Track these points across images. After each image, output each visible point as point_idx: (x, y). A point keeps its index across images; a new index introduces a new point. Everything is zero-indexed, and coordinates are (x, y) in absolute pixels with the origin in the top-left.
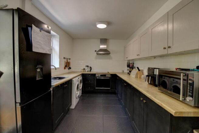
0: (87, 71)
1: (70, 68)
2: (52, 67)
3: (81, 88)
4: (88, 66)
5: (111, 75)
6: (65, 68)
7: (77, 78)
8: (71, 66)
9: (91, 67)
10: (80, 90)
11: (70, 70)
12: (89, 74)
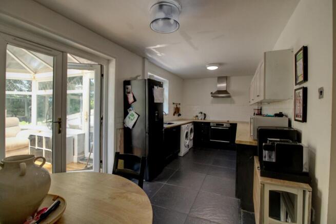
0: (200, 119)
1: (180, 115)
2: (164, 113)
3: (192, 138)
4: (202, 113)
5: (231, 124)
6: (174, 115)
7: (186, 125)
8: (181, 112)
9: (205, 114)
10: (191, 140)
11: (180, 117)
12: (202, 123)
